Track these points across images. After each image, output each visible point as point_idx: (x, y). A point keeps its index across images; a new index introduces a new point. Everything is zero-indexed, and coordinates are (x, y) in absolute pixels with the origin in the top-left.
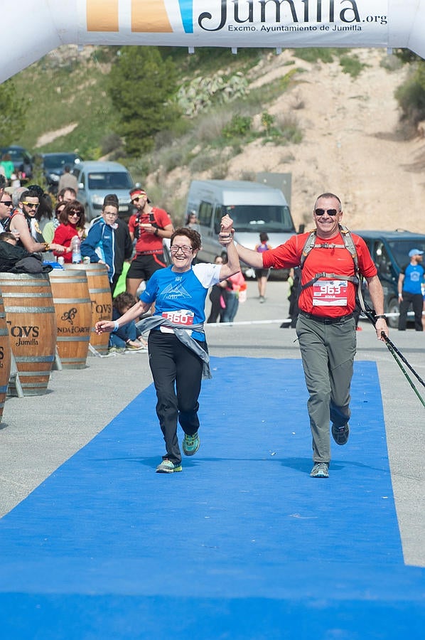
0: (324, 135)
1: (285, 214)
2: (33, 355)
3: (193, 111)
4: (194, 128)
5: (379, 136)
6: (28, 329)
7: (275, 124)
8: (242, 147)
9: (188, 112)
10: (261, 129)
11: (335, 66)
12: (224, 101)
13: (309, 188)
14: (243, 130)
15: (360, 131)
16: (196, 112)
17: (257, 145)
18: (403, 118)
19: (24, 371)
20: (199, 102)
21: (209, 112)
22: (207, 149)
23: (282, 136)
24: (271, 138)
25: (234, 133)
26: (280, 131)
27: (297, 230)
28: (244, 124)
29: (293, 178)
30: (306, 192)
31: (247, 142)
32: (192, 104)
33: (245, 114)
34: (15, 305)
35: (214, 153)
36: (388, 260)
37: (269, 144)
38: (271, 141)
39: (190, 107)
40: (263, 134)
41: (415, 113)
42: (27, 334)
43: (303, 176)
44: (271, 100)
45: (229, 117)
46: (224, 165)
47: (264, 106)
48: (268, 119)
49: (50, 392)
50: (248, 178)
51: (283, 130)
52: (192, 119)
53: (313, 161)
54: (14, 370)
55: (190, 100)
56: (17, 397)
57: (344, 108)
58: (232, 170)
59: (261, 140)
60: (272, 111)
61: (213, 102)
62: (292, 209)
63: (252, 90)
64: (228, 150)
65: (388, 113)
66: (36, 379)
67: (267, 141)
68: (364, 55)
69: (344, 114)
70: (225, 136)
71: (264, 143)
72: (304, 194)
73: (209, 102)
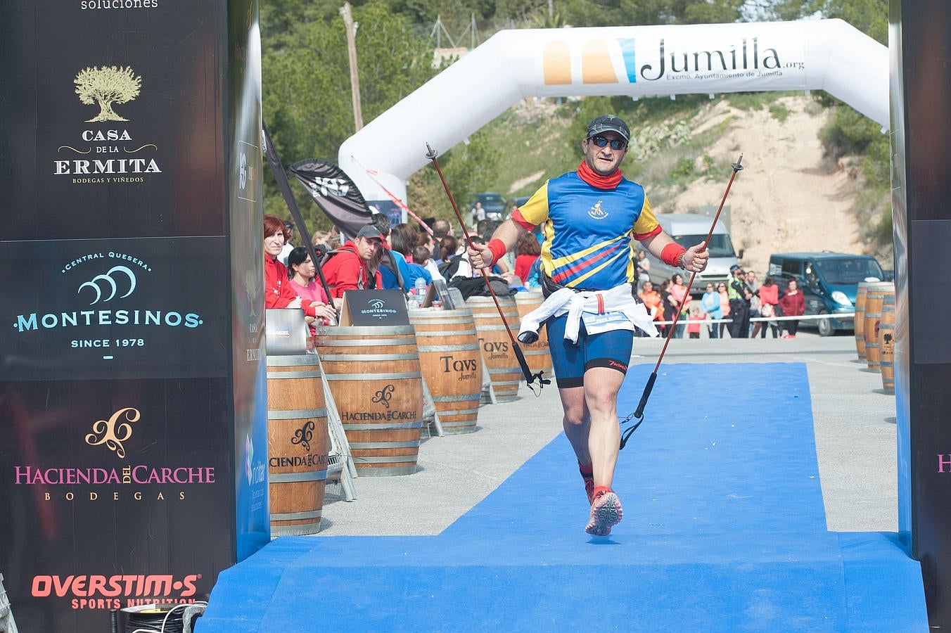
0: (758, 172)
1: (726, 241)
2: (504, 367)
3: (644, 156)
4: (644, 171)
5: (805, 171)
6: (498, 345)
7: (715, 165)
8: (687, 185)
9: (639, 157)
10: (703, 169)
11: (765, 113)
12: (670, 147)
13: (746, 218)
14: (687, 171)
15: (789, 168)
16: (646, 157)
17: (700, 183)
18: (825, 155)
19: (496, 381)
20: (648, 148)
21: (658, 156)
22: (657, 188)
23: (721, 175)
24: (712, 176)
25: (679, 173)
26: (719, 170)
27: (737, 254)
28: (688, 165)
29: (732, 211)
30: (744, 221)
31: (692, 181)
32: (643, 150)
33: (688, 157)
34: (487, 324)
35: (663, 192)
36: (816, 277)
37: (710, 181)
38: (712, 179)
39: (641, 152)
40: (705, 173)
41: (836, 150)
42: (498, 349)
43: (741, 208)
44: (711, 144)
45: (675, 160)
46: (672, 202)
47: (705, 149)
48: (709, 160)
49: (519, 398)
50: (693, 211)
51: (722, 169)
52: (643, 163)
53: (749, 195)
54: (486, 380)
55: (640, 146)
56: (491, 403)
57: (774, 149)
58: (679, 205)
59: (703, 178)
60: (712, 153)
61: (660, 147)
62: (732, 236)
63: (695, 137)
64: (675, 188)
65: (813, 151)
66: (508, 388)
67: (709, 179)
68: (789, 102)
69: (775, 153)
70: (672, 176)
71: (706, 181)
72: (742, 223)
73: (657, 148)
